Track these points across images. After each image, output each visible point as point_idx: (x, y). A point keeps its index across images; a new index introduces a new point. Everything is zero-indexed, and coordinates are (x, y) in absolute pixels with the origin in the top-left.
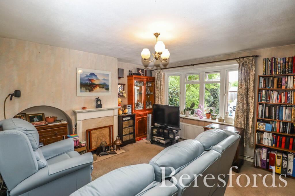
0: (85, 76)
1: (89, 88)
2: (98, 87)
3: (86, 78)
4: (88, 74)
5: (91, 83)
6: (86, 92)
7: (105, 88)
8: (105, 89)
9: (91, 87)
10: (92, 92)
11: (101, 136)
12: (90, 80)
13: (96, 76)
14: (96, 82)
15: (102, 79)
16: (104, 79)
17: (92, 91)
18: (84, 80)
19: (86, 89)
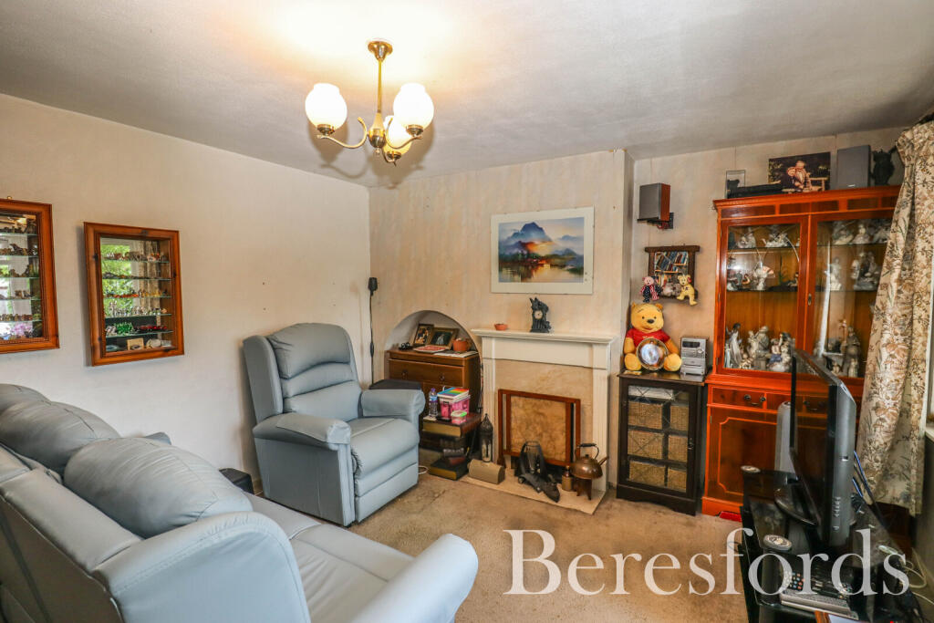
0: (511, 234)
1: (522, 269)
2: (547, 266)
3: (513, 242)
4: (519, 228)
5: (525, 252)
6: (514, 281)
7: (570, 267)
8: (568, 270)
9: (526, 267)
10: (528, 280)
11: (538, 424)
12: (524, 245)
13: (541, 229)
14: (541, 250)
15: (560, 239)
16: (566, 238)
17: (530, 277)
18: (508, 247)
19: (514, 273)
